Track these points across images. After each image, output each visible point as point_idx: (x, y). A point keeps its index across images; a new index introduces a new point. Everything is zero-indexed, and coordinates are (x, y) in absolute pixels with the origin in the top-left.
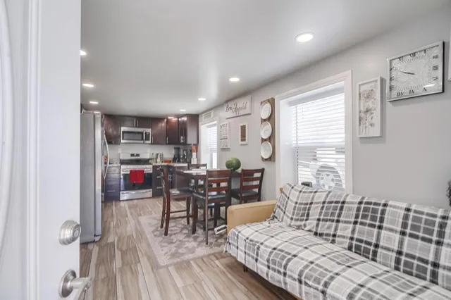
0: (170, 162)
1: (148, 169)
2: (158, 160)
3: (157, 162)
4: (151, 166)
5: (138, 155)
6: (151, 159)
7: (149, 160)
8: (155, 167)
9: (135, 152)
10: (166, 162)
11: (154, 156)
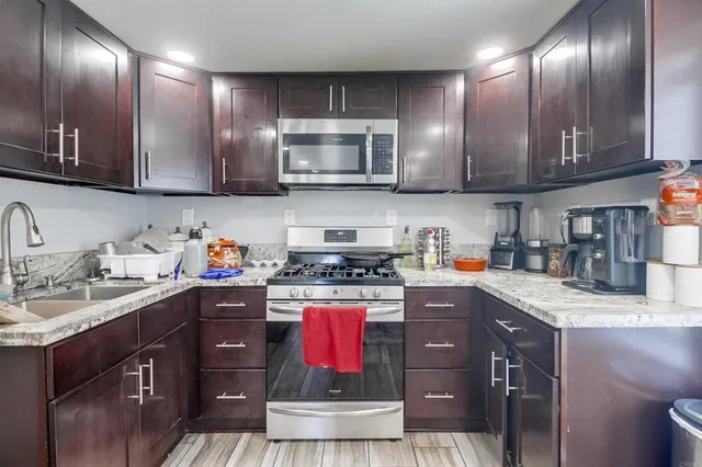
0: (479, 266)
1: (386, 303)
2: (430, 258)
3: (422, 266)
4: (397, 292)
5: (351, 235)
6: (400, 256)
7: (392, 256)
8: (414, 296)
9: (341, 222)
10: (460, 266)
11: (411, 241)
